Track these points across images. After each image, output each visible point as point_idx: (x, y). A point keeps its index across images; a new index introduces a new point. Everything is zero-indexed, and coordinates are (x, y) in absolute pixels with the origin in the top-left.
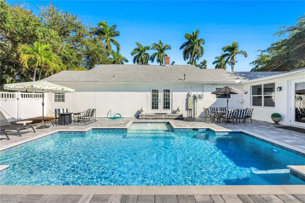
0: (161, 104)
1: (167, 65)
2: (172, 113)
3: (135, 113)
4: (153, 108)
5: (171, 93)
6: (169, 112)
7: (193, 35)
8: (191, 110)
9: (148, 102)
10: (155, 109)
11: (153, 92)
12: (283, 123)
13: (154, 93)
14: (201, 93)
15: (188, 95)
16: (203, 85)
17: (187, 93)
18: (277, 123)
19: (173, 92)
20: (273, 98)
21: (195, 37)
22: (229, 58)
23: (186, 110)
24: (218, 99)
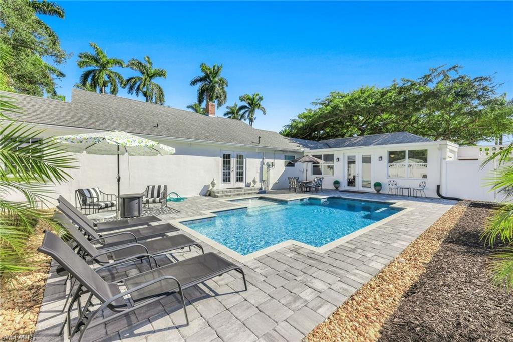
0: (233, 175)
1: (212, 116)
2: (246, 186)
3: (201, 190)
4: (224, 181)
5: (245, 160)
6: (242, 184)
7: (214, 69)
8: (264, 181)
9: (219, 172)
10: (227, 181)
11: (224, 158)
12: (341, 188)
13: (225, 160)
14: (272, 161)
15: (262, 163)
16: (275, 151)
17: (261, 160)
18: (337, 188)
19: (247, 159)
20: (320, 167)
21: (216, 73)
22: (246, 112)
23: (260, 182)
24: (287, 167)
